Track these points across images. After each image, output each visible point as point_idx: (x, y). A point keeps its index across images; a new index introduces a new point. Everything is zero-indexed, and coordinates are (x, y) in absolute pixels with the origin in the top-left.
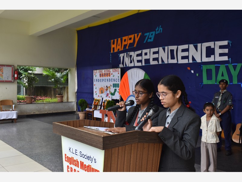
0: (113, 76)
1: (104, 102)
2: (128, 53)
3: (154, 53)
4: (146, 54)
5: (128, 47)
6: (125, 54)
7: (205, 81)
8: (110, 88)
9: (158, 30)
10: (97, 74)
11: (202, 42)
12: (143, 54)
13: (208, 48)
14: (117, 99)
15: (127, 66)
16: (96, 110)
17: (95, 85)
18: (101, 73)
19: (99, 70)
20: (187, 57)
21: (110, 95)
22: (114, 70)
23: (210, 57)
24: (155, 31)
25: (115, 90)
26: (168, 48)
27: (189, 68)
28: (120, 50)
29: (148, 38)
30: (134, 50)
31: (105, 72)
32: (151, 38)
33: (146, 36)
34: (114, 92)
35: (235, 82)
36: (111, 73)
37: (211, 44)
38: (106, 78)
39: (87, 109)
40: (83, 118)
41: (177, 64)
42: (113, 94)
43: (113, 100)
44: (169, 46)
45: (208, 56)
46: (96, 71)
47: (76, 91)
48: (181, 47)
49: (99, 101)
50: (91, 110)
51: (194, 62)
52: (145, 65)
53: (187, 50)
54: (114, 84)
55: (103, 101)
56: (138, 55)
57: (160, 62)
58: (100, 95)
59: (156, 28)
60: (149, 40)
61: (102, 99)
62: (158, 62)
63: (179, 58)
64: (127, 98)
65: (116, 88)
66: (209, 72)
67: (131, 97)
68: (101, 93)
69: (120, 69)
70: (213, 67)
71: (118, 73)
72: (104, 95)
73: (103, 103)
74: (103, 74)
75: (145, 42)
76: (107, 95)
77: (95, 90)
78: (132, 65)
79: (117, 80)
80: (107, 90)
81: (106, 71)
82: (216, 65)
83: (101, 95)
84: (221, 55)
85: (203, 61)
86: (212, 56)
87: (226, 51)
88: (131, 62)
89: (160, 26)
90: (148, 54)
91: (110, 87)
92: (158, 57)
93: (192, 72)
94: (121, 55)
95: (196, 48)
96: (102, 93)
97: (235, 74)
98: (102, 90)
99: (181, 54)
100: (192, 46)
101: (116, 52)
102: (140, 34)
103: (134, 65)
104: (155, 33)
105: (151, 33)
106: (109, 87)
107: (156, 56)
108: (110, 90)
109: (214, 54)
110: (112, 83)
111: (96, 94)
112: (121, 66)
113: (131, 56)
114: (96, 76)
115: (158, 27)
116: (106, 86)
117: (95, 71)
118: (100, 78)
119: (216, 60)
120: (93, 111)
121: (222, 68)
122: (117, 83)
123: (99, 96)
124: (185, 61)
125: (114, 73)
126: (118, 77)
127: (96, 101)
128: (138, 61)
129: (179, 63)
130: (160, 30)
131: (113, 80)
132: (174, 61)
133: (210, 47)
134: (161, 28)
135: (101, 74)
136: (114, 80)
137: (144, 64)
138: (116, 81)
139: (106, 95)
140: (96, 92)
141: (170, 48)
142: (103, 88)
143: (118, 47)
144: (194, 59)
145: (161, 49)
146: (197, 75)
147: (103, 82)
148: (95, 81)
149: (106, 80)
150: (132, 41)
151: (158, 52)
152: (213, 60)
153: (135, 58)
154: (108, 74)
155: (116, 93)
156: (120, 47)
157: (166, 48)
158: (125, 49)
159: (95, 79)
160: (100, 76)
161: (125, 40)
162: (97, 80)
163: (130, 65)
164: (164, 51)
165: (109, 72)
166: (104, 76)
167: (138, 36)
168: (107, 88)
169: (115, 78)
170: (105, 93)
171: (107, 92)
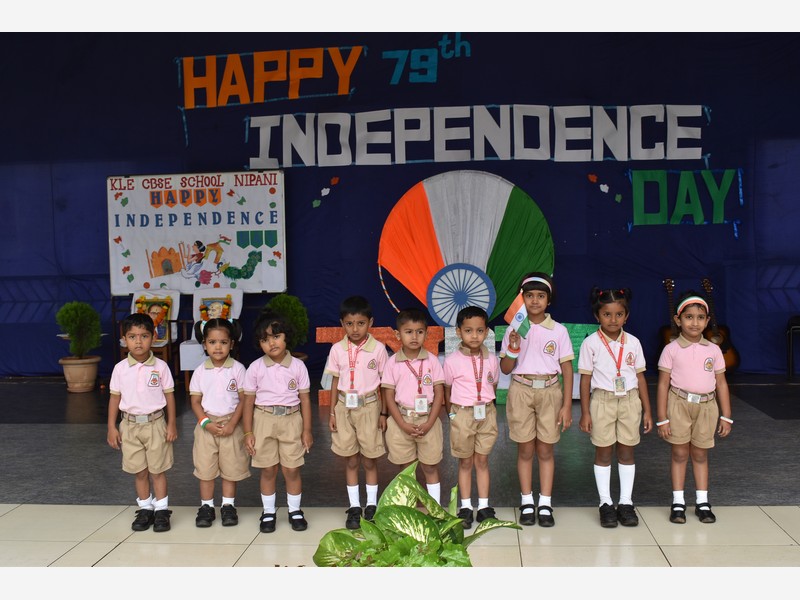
0: (241, 202)
2: (310, 115)
4: (412, 124)
5: (301, 93)
6: (289, 118)
9: (451, 47)
10: (130, 193)
11: (629, 102)
12: (399, 125)
13: (648, 123)
14: (264, 292)
15: (309, 163)
18: (158, 189)
19: (149, 178)
20: (587, 144)
21: (223, 280)
22: (243, 176)
24: (439, 48)
25: (255, 258)
26: (511, 110)
27: (593, 178)
28: (245, 101)
29: (407, 70)
30: (352, 105)
31: (184, 183)
32: (423, 72)
33: (395, 61)
34: (245, 263)
35: (719, 218)
36: (224, 191)
37: (655, 111)
38: (194, 209)
41: (549, 164)
42: (246, 272)
44: (515, 106)
45: (647, 144)
46: (124, 181)
48: (564, 112)
51: (607, 159)
52: (412, 162)
53: (586, 122)
54: (242, 234)
56: (374, 127)
57: (480, 156)
58: (155, 282)
59: (441, 39)
60: (415, 78)
62: (472, 155)
63: (560, 144)
64: (429, 279)
65: (258, 250)
66: (651, 188)
68: (161, 270)
69: (279, 176)
71: (273, 191)
74: (170, 193)
75: (395, 80)
76: (204, 278)
77: (117, 263)
78: (341, 160)
79: (266, 218)
80: (200, 258)
81: (192, 182)
82: (671, 171)
83: (165, 279)
84: (683, 143)
85: (634, 157)
86: (659, 146)
87: (696, 133)
88: (335, 151)
90: (425, 125)
92: (468, 137)
93: (604, 188)
95: (613, 116)
96: (168, 270)
97: (718, 195)
98: (171, 258)
99: (565, 134)
100: (600, 112)
101: (219, 108)
102: (357, 49)
103: (353, 161)
104: (440, 55)
105: (417, 52)
106: (214, 246)
107: (459, 133)
110: (232, 231)
112: (261, 162)
114: (125, 202)
115: (446, 38)
116: (192, 243)
117: (114, 185)
118: (150, 211)
119: (670, 157)
121: (686, 180)
122: (266, 227)
124: (581, 156)
125: (241, 191)
126: (273, 205)
130: (463, 49)
131: (238, 218)
132: (541, 154)
133: (654, 117)
134: (462, 40)
135: (159, 193)
138: (259, 223)
140: (126, 269)
141: (522, 110)
142: (177, 250)
143: (227, 89)
144: (607, 151)
145: (481, 113)
146: (618, 198)
147: (171, 225)
148: (118, 225)
149: (195, 219)
150: (316, 72)
151: (468, 122)
152: (662, 157)
153: (363, 135)
154: (207, 194)
155: (262, 268)
156: (241, 89)
157: (504, 110)
158: (277, 101)
159: (117, 216)
160: (153, 203)
161: (271, 66)
162: (131, 219)
163: (326, 161)
164: (497, 119)
165: (211, 187)
166: (178, 200)
167: (345, 56)
169: (251, 208)
171: (203, 268)
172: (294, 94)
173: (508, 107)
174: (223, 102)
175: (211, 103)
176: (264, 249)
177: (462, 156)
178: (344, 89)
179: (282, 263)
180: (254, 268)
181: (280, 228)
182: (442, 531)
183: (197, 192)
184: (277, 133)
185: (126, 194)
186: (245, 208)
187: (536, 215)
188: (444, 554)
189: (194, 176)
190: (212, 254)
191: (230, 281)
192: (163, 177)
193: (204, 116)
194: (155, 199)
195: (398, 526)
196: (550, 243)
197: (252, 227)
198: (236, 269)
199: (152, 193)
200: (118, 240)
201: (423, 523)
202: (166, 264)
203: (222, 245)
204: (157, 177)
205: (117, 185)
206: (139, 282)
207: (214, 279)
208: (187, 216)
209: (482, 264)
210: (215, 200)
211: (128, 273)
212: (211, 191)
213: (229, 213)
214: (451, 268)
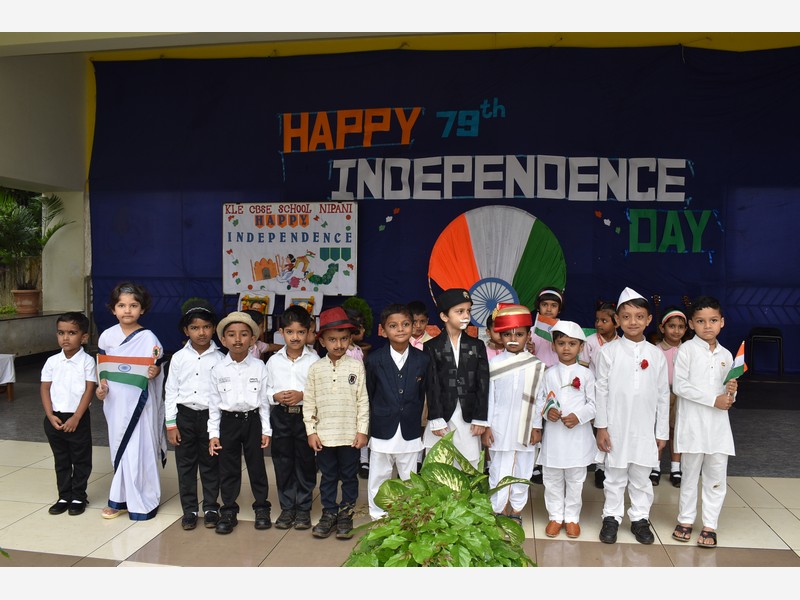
0: (324, 225)
2: (379, 160)
4: (458, 169)
5: (372, 143)
6: (363, 161)
7: (634, 246)
8: (306, 262)
9: (490, 110)
11: (628, 155)
12: (448, 169)
13: (643, 171)
14: (340, 295)
15: (377, 197)
18: (261, 214)
19: (255, 205)
20: (595, 188)
21: (306, 284)
22: (326, 205)
23: (647, 191)
24: (481, 110)
25: (333, 269)
26: (536, 159)
27: (599, 214)
28: (329, 148)
29: (456, 126)
30: (412, 153)
31: (281, 210)
32: (468, 128)
33: (446, 120)
34: (326, 272)
35: (697, 248)
36: (311, 216)
37: (649, 163)
38: (288, 229)
41: (565, 202)
42: (322, 280)
44: (539, 156)
45: (642, 188)
46: (236, 207)
47: (88, 273)
48: (577, 162)
51: (610, 199)
52: (456, 197)
53: (595, 170)
54: (324, 250)
56: (428, 170)
57: (510, 194)
58: (256, 285)
59: (483, 103)
60: (461, 133)
62: (504, 193)
63: (573, 187)
65: (336, 263)
66: (644, 223)
68: (261, 276)
69: (354, 206)
70: (651, 214)
71: (348, 217)
72: (276, 285)
74: (270, 217)
75: (446, 133)
76: (294, 283)
77: (228, 269)
78: (402, 195)
79: (342, 238)
80: (291, 268)
81: (287, 209)
82: (660, 211)
83: (264, 282)
84: (670, 189)
85: (631, 199)
86: (651, 190)
87: (681, 181)
88: (397, 187)
89: (496, 100)
90: (468, 169)
91: (309, 257)
92: (501, 180)
93: (607, 222)
95: (616, 166)
96: (267, 276)
97: (697, 230)
98: (269, 266)
99: (577, 179)
100: (605, 163)
101: (309, 154)
102: (416, 111)
103: (413, 196)
104: (481, 117)
105: (463, 114)
106: (303, 258)
107: (495, 176)
108: (305, 268)
109: (655, 185)
110: (316, 248)
112: (341, 195)
113: (396, 170)
115: (486, 102)
116: (285, 256)
117: (228, 210)
118: (255, 230)
119: (659, 199)
121: (672, 218)
122: (343, 245)
123: (250, 287)
124: (590, 196)
125: (324, 217)
126: (348, 228)
128: (428, 186)
129: (570, 198)
130: (499, 111)
131: (321, 238)
132: (558, 194)
133: (648, 168)
134: (499, 104)
135: (262, 217)
136: (327, 237)
138: (337, 242)
139: (287, 284)
140: (235, 274)
141: (545, 160)
142: (274, 261)
143: (316, 138)
144: (610, 193)
145: (512, 161)
146: (618, 230)
147: (270, 241)
148: (230, 240)
149: (288, 237)
150: (385, 126)
151: (502, 168)
152: (653, 199)
153: (419, 176)
154: (298, 218)
155: (338, 277)
156: (327, 139)
157: (530, 159)
158: (354, 148)
159: (230, 234)
160: (257, 224)
161: (350, 121)
162: (240, 236)
163: (390, 195)
164: (524, 166)
165: (301, 213)
166: (276, 221)
167: (408, 114)
168: (294, 261)
169: (331, 230)
170: (285, 276)
171: (293, 275)
172: (367, 143)
173: (533, 157)
174: (313, 148)
175: (304, 149)
176: (341, 262)
177: (496, 194)
178: (406, 140)
179: (354, 273)
180: (332, 277)
181: (353, 246)
182: (472, 484)
183: (291, 216)
184: (353, 173)
185: (237, 216)
186: (326, 230)
187: (553, 242)
188: (473, 501)
189: (289, 204)
190: (301, 265)
191: (314, 285)
192: (265, 205)
193: (298, 159)
194: (259, 221)
195: (439, 478)
196: (563, 264)
197: (332, 245)
198: (318, 277)
199: (257, 217)
200: (230, 252)
201: (458, 477)
202: (265, 271)
203: (309, 258)
204: (261, 205)
205: (230, 210)
206: (244, 284)
207: (302, 284)
208: (282, 235)
209: (509, 278)
210: (304, 223)
211: (236, 277)
212: (301, 216)
213: (315, 233)
214: (485, 281)
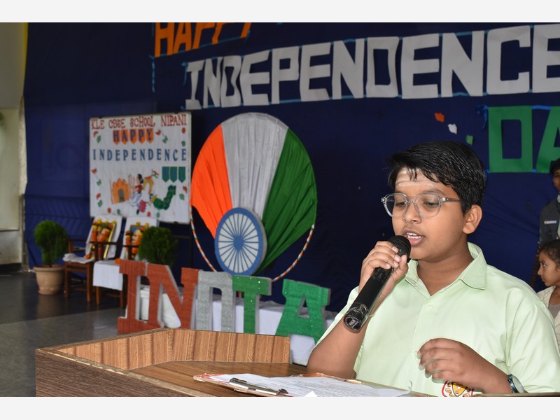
0: (165, 141)
1: (131, 234)
2: (220, 59)
3: (316, 61)
4: (285, 64)
5: (219, 38)
6: (209, 62)
7: (498, 163)
8: (152, 183)
10: (102, 132)
12: (275, 65)
13: (509, 49)
14: (176, 223)
15: (216, 104)
16: (102, 259)
17: (95, 171)
18: (117, 129)
19: (112, 119)
20: (434, 78)
21: (151, 208)
22: (166, 117)
23: (516, 78)
25: (172, 190)
26: (366, 43)
27: (440, 117)
28: (188, 48)
30: (244, 48)
31: (132, 124)
34: (165, 196)
36: (155, 130)
37: (520, 34)
38: (138, 146)
39: (67, 258)
40: (52, 289)
41: (397, 102)
42: (163, 205)
43: (162, 224)
44: (369, 39)
45: (508, 73)
46: (99, 120)
47: (23, 190)
48: (412, 43)
49: (110, 229)
50: (83, 261)
51: (457, 94)
52: (283, 102)
53: (435, 53)
54: (165, 170)
55: (127, 229)
56: (255, 68)
57: (337, 94)
58: (114, 208)
61: (124, 221)
62: (330, 93)
63: (407, 79)
64: (219, 220)
65: (174, 184)
66: (511, 131)
67: (236, 215)
68: (118, 198)
69: (188, 117)
70: (524, 115)
71: (184, 131)
72: (128, 208)
73: (125, 237)
74: (124, 132)
76: (142, 207)
77: (94, 190)
78: (234, 101)
79: (179, 155)
80: (140, 188)
81: (137, 123)
82: (534, 108)
83: (120, 206)
84: (554, 72)
85: (490, 91)
86: (524, 76)
88: (230, 92)
90: (294, 64)
91: (153, 178)
92: (328, 75)
93: (453, 128)
94: (194, 68)
96: (122, 199)
98: (124, 188)
100: (451, 39)
101: (173, 55)
103: (242, 101)
106: (149, 178)
107: (322, 71)
108: (150, 190)
109: (528, 67)
110: (158, 166)
111: (100, 204)
112: (192, 104)
113: (229, 71)
114: (99, 139)
116: (136, 176)
117: (95, 123)
118: (113, 147)
119: (536, 90)
120: (92, 264)
122: (179, 164)
123: (109, 210)
125: (166, 131)
126: (183, 143)
127: (99, 229)
128: (257, 89)
129: (405, 96)
131: (163, 156)
132: (389, 91)
133: (517, 42)
135: (118, 132)
136: (167, 154)
137: (276, 100)
138: (175, 159)
139: (136, 208)
140: (99, 196)
141: (375, 44)
142: (127, 182)
143: (180, 38)
144: (458, 85)
145: (340, 49)
146: (469, 140)
147: (125, 159)
148: (95, 158)
149: (138, 155)
151: (327, 59)
152: (526, 90)
153: (246, 77)
154: (146, 132)
155: (175, 200)
156: (187, 38)
157: (359, 44)
158: (205, 47)
159: (94, 151)
160: (114, 140)
162: (102, 154)
163: (225, 102)
165: (148, 127)
166: (129, 138)
168: (142, 182)
169: (171, 146)
170: (135, 200)
171: (141, 198)
172: (215, 41)
173: (364, 40)
174: (176, 51)
175: (170, 53)
176: (178, 183)
178: (245, 32)
179: (188, 198)
180: (170, 201)
181: (188, 165)
183: (140, 131)
184: (201, 74)
185: (100, 131)
186: (167, 146)
189: (138, 117)
190: (147, 186)
191: (157, 211)
192: (120, 118)
194: (116, 137)
197: (171, 163)
198: (160, 200)
199: (114, 132)
202: (121, 193)
204: (117, 119)
205: (95, 126)
206: (105, 207)
207: (148, 209)
211: (100, 199)
212: (148, 130)
213: (158, 150)
